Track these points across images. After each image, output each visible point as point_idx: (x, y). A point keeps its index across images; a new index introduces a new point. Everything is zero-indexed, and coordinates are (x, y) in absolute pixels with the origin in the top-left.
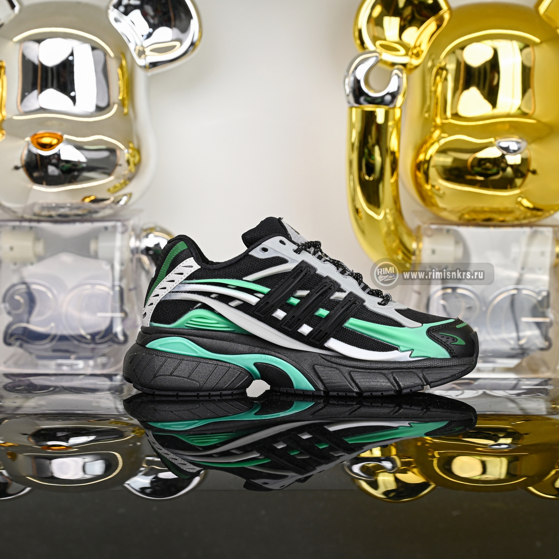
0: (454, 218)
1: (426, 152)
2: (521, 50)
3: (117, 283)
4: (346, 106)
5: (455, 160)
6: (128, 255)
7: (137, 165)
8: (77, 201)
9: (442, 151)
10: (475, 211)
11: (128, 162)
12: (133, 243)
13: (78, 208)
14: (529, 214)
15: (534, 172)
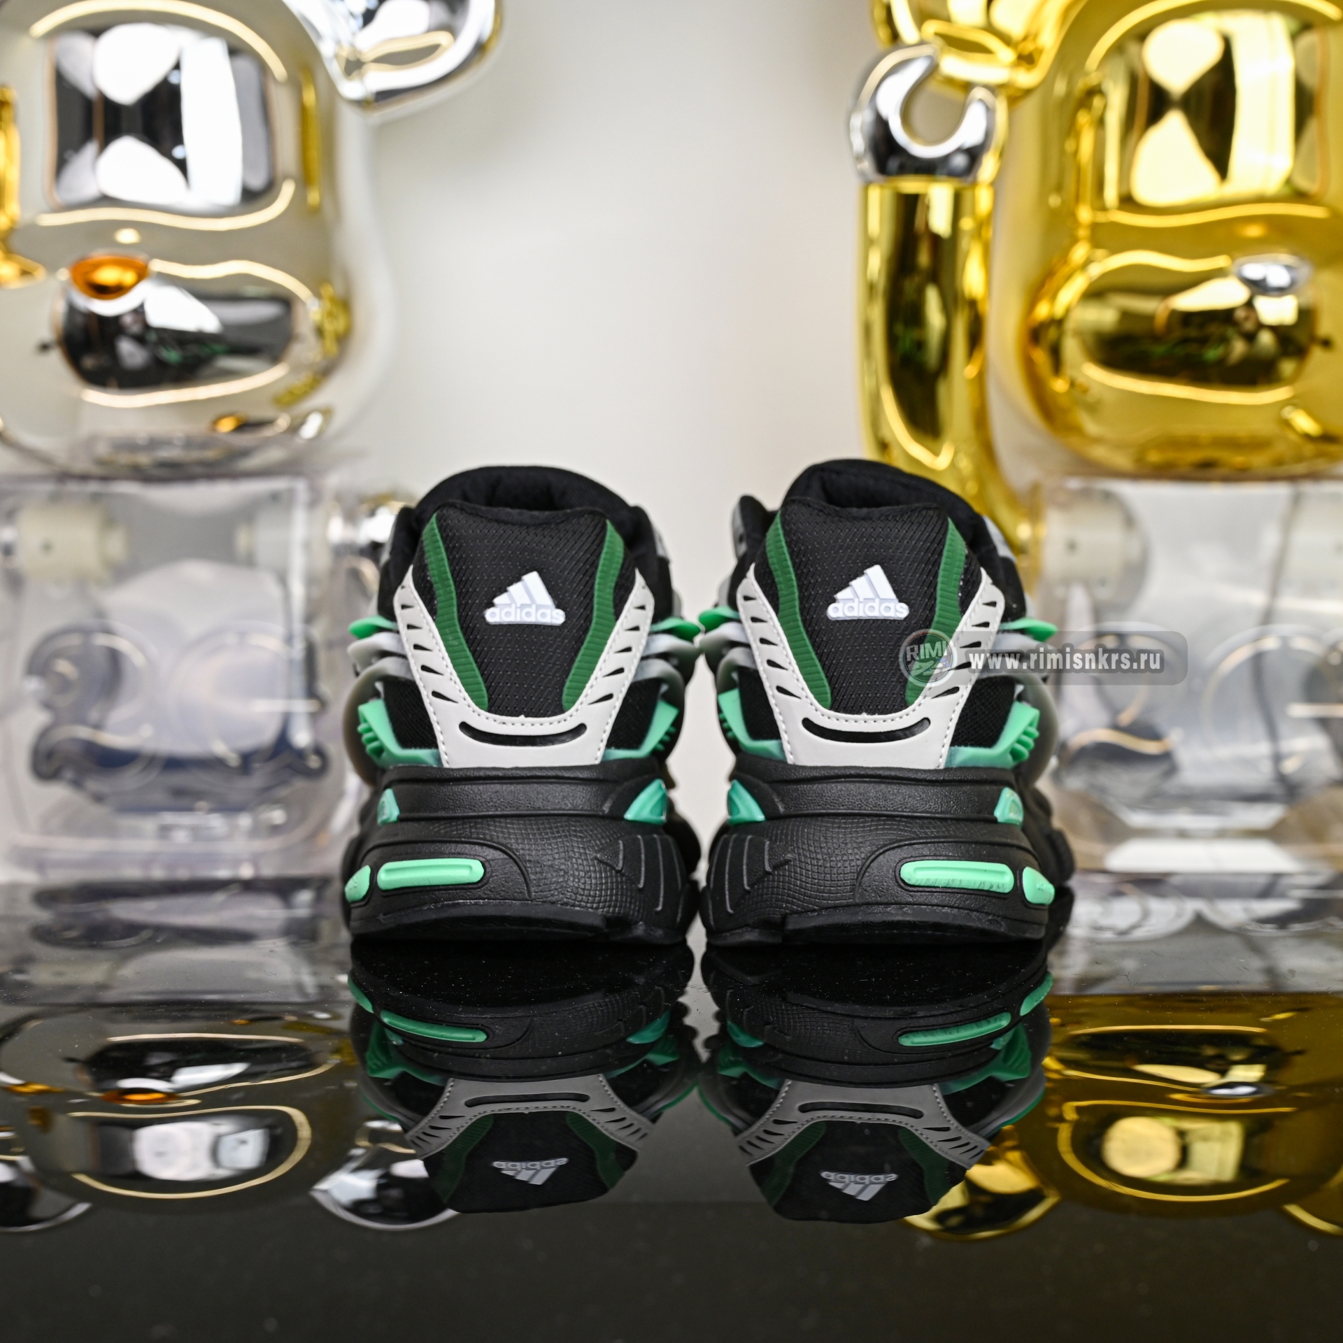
0: (1122, 461)
1: (1053, 297)
2: (1294, 37)
3: (298, 627)
4: (855, 184)
5: (1126, 315)
6: (323, 561)
7: (343, 339)
8: (198, 427)
9: (1095, 294)
10: (1174, 443)
11: (320, 332)
12: (337, 531)
13: (204, 445)
14: (1309, 449)
15: (1327, 343)
